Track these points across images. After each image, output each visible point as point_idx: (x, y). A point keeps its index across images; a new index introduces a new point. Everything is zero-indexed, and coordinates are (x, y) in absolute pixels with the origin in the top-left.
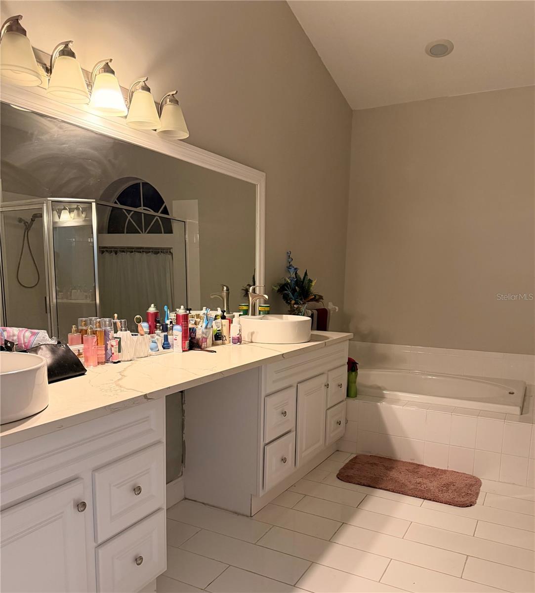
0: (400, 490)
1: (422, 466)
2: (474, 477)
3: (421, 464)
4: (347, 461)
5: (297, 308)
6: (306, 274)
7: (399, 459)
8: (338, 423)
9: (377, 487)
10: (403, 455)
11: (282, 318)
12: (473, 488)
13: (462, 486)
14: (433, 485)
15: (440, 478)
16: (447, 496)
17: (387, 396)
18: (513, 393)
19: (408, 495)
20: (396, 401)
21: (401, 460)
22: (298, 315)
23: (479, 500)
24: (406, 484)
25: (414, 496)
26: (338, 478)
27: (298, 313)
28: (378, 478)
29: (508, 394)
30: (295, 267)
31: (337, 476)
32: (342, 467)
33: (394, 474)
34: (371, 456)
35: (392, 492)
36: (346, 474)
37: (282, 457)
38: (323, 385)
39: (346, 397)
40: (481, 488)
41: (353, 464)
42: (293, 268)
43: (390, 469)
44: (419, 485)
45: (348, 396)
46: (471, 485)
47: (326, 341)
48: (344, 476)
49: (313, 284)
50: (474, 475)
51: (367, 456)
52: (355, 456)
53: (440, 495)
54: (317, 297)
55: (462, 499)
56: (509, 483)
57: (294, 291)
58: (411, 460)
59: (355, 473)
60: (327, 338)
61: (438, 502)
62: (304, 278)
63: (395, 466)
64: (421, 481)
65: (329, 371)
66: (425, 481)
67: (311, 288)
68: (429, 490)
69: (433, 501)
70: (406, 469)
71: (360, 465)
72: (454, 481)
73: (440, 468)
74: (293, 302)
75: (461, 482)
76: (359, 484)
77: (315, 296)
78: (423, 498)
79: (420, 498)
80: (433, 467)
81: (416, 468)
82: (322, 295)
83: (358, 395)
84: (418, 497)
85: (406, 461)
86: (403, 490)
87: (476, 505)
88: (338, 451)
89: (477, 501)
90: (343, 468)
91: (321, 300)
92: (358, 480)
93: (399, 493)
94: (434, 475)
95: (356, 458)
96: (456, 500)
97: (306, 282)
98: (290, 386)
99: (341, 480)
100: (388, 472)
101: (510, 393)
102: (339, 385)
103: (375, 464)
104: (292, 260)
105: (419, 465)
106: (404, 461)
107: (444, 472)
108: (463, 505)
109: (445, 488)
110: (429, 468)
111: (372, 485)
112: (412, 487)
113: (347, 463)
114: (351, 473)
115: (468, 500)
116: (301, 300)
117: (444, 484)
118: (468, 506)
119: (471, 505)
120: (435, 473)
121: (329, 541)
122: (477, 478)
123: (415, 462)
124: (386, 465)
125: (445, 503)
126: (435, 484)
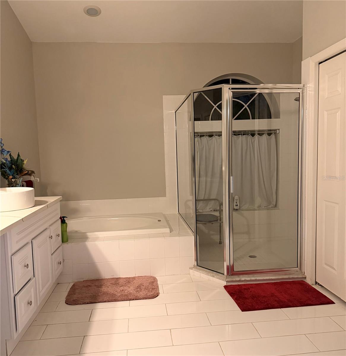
0: (113, 299)
1: (119, 278)
2: (152, 277)
3: (118, 277)
4: (68, 290)
5: (14, 182)
6: (19, 155)
7: (104, 278)
8: (59, 263)
9: (97, 302)
10: (106, 274)
11: (6, 191)
12: (154, 284)
13: (148, 284)
14: (131, 289)
15: (134, 283)
16: (142, 294)
17: (89, 237)
18: (160, 221)
19: (119, 301)
20: (97, 239)
21: (105, 278)
22: (15, 186)
23: (161, 291)
24: (114, 294)
25: (123, 301)
26: (67, 304)
27: (16, 185)
28: (96, 295)
29: (158, 222)
30: (7, 151)
31: (66, 303)
32: (66, 295)
33: (104, 289)
34: (84, 281)
35: (108, 302)
36: (72, 299)
37: (28, 301)
38: (48, 237)
39: (61, 243)
40: (158, 283)
41: (74, 290)
42: (6, 151)
43: (100, 286)
44: (123, 292)
45: (62, 242)
46: (153, 282)
47: (47, 204)
48: (71, 301)
49: (25, 162)
50: (151, 276)
51: (81, 281)
52: (73, 284)
53: (138, 295)
54: (30, 172)
55: (152, 293)
56: (172, 275)
57: (10, 168)
58: (112, 276)
59: (78, 296)
60: (46, 202)
61: (139, 300)
62: (18, 158)
63: (103, 284)
64: (123, 288)
65: (50, 226)
66: (125, 288)
67: (24, 166)
68: (130, 294)
69: (136, 300)
70: (110, 284)
71: (79, 289)
72: (142, 283)
73: (131, 277)
74: (11, 177)
75: (146, 282)
76: (84, 304)
77: (28, 172)
78: (129, 300)
79: (127, 300)
80: (126, 277)
81: (116, 281)
82: (33, 170)
83: (69, 240)
84: (126, 301)
85: (109, 278)
86: (114, 298)
87: (160, 294)
88: (59, 284)
89: (160, 292)
90: (68, 296)
91: (33, 174)
92: (83, 301)
93: (113, 301)
94: (129, 282)
95: (74, 285)
96: (148, 295)
97: (19, 161)
98: (27, 243)
99: (70, 305)
100: (100, 289)
101: (159, 221)
102: (57, 235)
103: (89, 286)
104: (4, 145)
105: (117, 278)
106: (107, 278)
107: (134, 278)
108: (154, 296)
109: (139, 289)
110: (124, 278)
111: (93, 301)
112: (119, 294)
113: (70, 291)
114: (75, 297)
115: (155, 293)
116: (17, 174)
117: (137, 287)
118: (156, 297)
119: (158, 295)
120: (129, 281)
121: (80, 354)
122: (154, 277)
123: (115, 277)
124: (97, 285)
125: (143, 299)
126: (132, 288)
